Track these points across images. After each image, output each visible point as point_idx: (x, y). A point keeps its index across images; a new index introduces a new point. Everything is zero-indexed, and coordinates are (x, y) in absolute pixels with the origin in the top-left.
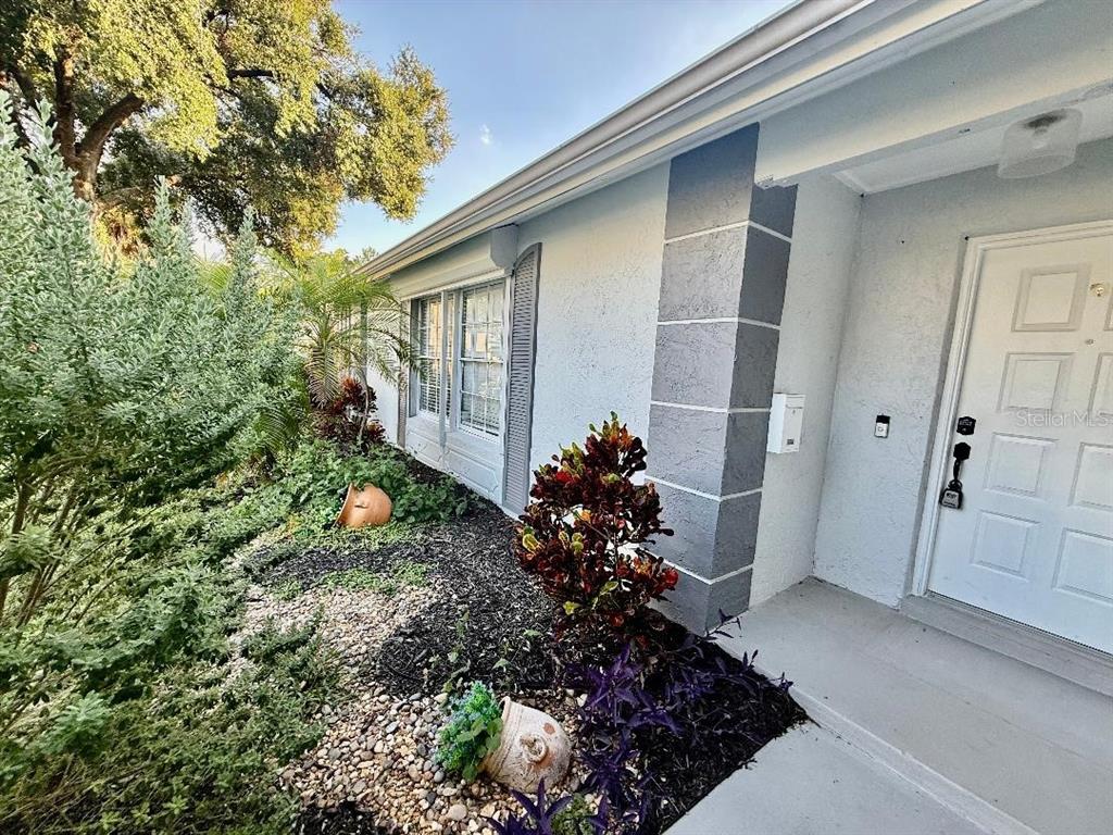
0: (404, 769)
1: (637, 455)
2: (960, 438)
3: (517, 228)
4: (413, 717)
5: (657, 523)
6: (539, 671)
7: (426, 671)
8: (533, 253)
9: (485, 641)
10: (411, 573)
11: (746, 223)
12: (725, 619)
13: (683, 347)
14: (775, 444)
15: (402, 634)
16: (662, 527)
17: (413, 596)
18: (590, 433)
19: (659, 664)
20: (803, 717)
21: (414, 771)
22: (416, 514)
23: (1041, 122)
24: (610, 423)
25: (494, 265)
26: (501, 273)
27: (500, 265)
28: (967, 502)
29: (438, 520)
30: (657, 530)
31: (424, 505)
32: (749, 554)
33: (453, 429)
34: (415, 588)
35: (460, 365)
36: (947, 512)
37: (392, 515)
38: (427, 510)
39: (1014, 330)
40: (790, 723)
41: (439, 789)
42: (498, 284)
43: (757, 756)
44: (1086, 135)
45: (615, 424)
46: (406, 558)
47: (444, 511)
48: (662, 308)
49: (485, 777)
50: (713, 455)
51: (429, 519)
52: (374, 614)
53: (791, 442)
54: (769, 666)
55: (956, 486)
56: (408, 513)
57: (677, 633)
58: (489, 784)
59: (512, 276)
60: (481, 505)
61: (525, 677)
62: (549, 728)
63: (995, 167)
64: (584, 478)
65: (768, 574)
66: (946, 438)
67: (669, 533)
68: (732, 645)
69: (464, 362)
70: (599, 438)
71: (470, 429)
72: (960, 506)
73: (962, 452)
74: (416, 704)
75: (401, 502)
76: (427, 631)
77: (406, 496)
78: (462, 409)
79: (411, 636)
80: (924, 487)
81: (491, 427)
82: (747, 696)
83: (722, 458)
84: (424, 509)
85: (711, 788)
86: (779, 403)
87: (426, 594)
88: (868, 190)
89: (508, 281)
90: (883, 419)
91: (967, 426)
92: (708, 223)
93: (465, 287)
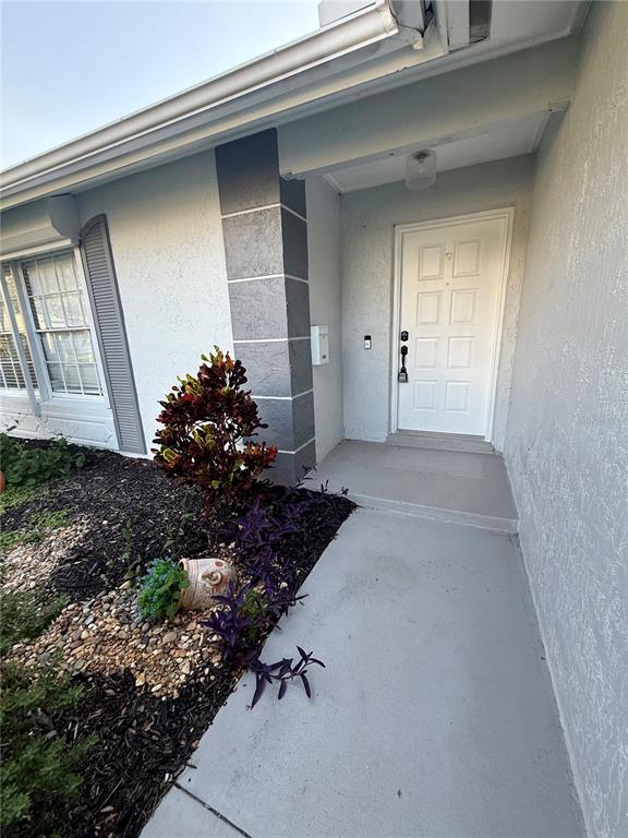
0: (114, 636)
1: (239, 373)
2: (403, 343)
3: (74, 198)
4: (106, 606)
5: (257, 421)
6: (196, 542)
7: (102, 576)
8: (98, 223)
9: (146, 541)
10: (53, 520)
11: (279, 205)
12: (307, 470)
13: (249, 298)
14: (316, 360)
15: (67, 562)
16: (261, 422)
17: (63, 535)
18: (202, 362)
19: (274, 509)
20: (355, 506)
21: (123, 635)
22: (35, 475)
23: (421, 156)
24: (215, 355)
25: (58, 234)
26: (67, 243)
27: (65, 234)
28: (409, 378)
29: (59, 476)
30: (258, 425)
31: (41, 467)
32: (311, 431)
33: (45, 398)
34: (62, 529)
35: (37, 339)
36: (401, 384)
37: (7, 483)
38: (46, 470)
39: (419, 280)
40: (350, 512)
41: (149, 634)
42: (65, 254)
43: (338, 532)
44: (439, 168)
45: (220, 354)
46: (40, 511)
47: (63, 467)
48: (228, 269)
49: (182, 611)
50: (283, 369)
51: (49, 479)
52: (29, 559)
53: (324, 357)
54: (334, 489)
55: (404, 370)
56: (25, 477)
57: (280, 490)
58: (186, 614)
59: (80, 247)
60: (99, 455)
61: (187, 549)
62: (218, 564)
63: (404, 181)
64: (205, 397)
65: (323, 440)
66: (397, 344)
67: (265, 426)
68: (312, 484)
69: (40, 333)
70: (210, 365)
71: (67, 395)
72: (406, 381)
73: (404, 351)
74: (104, 598)
75: (15, 469)
76: (90, 552)
77: (19, 462)
78: (51, 379)
79: (77, 559)
80: (390, 374)
81: (90, 389)
82: (326, 506)
83: (288, 372)
84: (41, 471)
85: (320, 555)
86: (315, 331)
87: (76, 530)
88: (342, 190)
89: (77, 252)
90: (368, 338)
91: (404, 337)
92: (253, 203)
93: (22, 258)
